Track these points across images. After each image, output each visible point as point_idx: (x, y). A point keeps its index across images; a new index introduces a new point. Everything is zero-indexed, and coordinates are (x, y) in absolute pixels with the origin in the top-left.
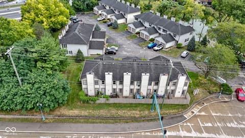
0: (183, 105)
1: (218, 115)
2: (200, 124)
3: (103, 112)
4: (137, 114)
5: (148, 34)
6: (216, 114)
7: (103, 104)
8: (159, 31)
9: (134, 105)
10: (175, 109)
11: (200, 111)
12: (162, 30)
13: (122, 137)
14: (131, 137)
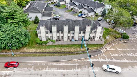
0: (100, 45)
1: (121, 49)
2: (110, 55)
3: (51, 50)
4: (72, 50)
5: (78, 9)
6: (120, 49)
7: (51, 45)
8: (84, 7)
9: (70, 46)
10: (95, 47)
11: (110, 48)
12: (86, 6)
13: (63, 63)
14: (69, 63)
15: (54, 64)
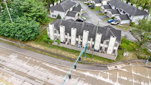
0: (109, 60)
1: (138, 74)
2: (117, 76)
3: (53, 50)
4: (73, 57)
5: (111, 14)
6: (136, 74)
8: (120, 13)
9: (74, 51)
10: (102, 60)
11: (123, 68)
12: (122, 12)
13: (56, 67)
14: (61, 69)
15: (48, 65)
